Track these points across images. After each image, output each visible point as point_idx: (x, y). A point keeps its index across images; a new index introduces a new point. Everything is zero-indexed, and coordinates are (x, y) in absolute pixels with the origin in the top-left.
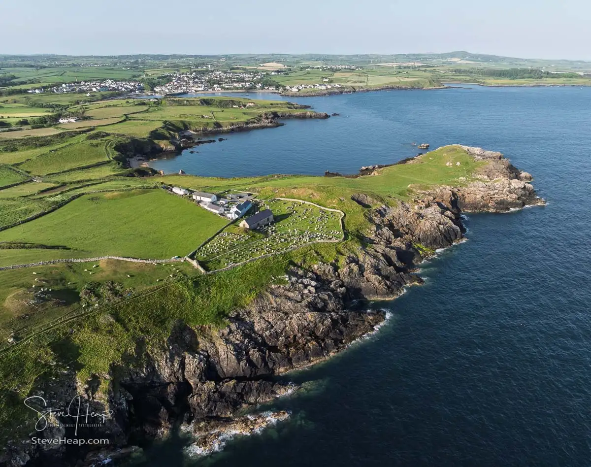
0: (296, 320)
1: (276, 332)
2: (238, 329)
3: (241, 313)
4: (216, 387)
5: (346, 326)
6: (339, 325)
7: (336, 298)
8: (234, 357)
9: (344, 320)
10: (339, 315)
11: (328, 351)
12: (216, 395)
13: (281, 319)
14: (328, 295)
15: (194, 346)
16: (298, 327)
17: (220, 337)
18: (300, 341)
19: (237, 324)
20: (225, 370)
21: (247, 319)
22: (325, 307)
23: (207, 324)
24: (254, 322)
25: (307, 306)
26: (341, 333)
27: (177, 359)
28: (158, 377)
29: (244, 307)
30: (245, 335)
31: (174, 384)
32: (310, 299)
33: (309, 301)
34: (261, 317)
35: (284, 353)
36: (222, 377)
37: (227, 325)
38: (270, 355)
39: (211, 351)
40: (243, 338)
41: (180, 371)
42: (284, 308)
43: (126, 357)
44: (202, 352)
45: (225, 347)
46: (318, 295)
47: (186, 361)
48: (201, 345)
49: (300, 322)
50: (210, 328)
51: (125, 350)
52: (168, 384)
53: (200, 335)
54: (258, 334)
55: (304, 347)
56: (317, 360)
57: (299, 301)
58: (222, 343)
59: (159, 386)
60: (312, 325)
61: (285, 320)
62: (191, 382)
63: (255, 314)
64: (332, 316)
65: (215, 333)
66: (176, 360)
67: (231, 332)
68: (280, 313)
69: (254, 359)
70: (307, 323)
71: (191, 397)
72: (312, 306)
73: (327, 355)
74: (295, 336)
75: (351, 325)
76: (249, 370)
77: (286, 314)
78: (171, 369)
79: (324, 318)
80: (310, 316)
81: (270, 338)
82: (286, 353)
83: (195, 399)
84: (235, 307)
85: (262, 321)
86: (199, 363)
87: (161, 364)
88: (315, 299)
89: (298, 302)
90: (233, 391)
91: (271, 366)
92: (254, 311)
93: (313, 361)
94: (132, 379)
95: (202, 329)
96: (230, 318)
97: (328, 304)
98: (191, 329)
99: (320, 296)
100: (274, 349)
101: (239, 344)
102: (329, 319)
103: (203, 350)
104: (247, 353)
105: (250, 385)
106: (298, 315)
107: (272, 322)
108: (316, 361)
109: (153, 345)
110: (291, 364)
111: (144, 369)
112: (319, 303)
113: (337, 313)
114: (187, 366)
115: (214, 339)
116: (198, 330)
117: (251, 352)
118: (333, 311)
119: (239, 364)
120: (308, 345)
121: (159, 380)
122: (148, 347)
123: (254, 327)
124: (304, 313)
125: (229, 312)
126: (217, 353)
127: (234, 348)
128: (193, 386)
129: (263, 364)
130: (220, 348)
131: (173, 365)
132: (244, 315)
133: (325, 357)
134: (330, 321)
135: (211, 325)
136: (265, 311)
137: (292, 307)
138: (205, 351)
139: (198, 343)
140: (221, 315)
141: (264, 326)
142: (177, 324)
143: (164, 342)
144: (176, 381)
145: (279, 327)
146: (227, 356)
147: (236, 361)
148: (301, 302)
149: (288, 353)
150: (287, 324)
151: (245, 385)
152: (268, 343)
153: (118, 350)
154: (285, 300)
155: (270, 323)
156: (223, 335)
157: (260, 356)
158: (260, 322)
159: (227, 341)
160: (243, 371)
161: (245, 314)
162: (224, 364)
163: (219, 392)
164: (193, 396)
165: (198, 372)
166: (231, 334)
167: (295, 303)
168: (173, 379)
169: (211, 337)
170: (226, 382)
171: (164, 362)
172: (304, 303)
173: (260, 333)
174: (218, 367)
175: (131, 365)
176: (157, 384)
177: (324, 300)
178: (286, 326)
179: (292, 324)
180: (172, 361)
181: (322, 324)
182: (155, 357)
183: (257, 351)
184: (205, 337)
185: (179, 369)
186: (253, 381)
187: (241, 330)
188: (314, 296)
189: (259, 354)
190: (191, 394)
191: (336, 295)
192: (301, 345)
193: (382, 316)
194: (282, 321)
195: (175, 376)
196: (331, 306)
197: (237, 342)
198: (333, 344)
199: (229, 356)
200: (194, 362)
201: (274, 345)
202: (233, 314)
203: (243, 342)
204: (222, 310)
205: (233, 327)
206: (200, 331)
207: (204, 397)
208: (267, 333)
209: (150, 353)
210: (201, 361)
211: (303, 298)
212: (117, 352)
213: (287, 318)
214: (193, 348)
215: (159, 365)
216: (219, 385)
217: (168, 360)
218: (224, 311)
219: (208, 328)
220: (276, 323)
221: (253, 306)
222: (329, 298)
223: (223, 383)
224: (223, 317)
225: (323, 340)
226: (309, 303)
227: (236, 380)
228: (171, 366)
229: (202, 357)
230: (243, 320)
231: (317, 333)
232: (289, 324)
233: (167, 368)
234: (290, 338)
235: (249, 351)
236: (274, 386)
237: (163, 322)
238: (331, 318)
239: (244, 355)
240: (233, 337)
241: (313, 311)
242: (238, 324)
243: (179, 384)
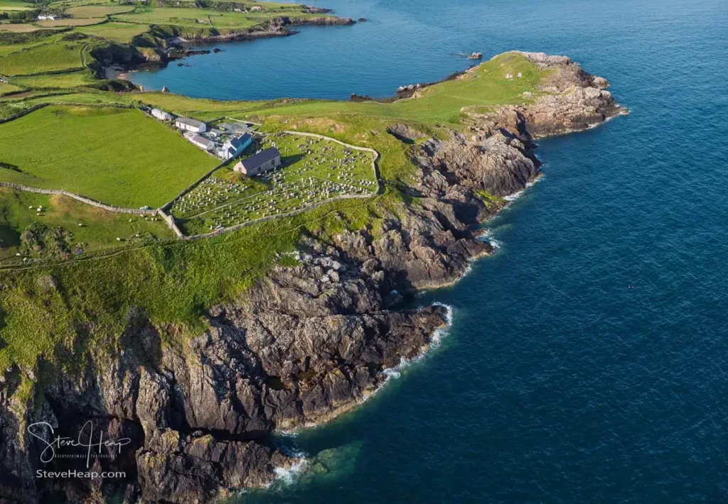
0: (311, 329)
1: (280, 350)
2: (221, 338)
3: (228, 311)
4: (180, 444)
5: (386, 339)
6: (375, 337)
7: (370, 290)
8: (211, 389)
9: (384, 328)
10: (374, 318)
11: (359, 388)
12: (179, 460)
13: (288, 327)
14: (359, 284)
15: (156, 358)
16: (314, 341)
17: (195, 349)
18: (316, 369)
19: (220, 329)
20: (196, 413)
21: (235, 322)
22: (354, 307)
23: (176, 322)
24: (246, 329)
25: (328, 305)
26: (380, 350)
27: (129, 375)
28: (98, 399)
29: (233, 301)
30: (232, 353)
31: (118, 421)
32: (332, 292)
33: (330, 295)
34: (257, 320)
35: (290, 390)
36: (191, 425)
37: (205, 329)
38: (268, 393)
39: (179, 373)
40: (227, 356)
41: (130, 399)
42: (292, 307)
43: (60, 351)
44: (165, 372)
45: (200, 368)
46: (344, 285)
47: (140, 382)
48: (165, 359)
49: (316, 333)
50: (180, 330)
51: (61, 339)
52: (111, 417)
53: (166, 340)
54: (251, 351)
55: (322, 380)
56: (342, 405)
57: (315, 295)
58: (197, 361)
59: (98, 417)
60: (334, 338)
61: (294, 329)
62: (144, 424)
63: (249, 316)
64: (364, 322)
65: (187, 341)
66: (127, 377)
67: (210, 342)
68: (286, 316)
69: (243, 399)
70: (327, 335)
71: (141, 454)
72: (335, 305)
73: (359, 396)
74: (308, 359)
75: (394, 337)
76: (234, 418)
77: (295, 317)
78: (118, 392)
79: (353, 326)
80: (333, 322)
81: (270, 361)
82: (293, 390)
83: (146, 459)
84: (219, 299)
85: (259, 329)
86: (159, 392)
87: (105, 378)
88: (338, 292)
89: (314, 297)
90: (206, 456)
91: (268, 413)
92: (247, 308)
93: (336, 408)
94: (61, 390)
95: (169, 331)
96: (212, 318)
97: (358, 300)
98: (154, 327)
99: (346, 287)
100: (274, 382)
101: (222, 366)
102: (360, 328)
103: (166, 369)
104: (233, 386)
105: (233, 449)
106: (313, 319)
107: (274, 332)
108: (341, 409)
109: (98, 342)
110: (301, 412)
111: (81, 380)
112: (345, 299)
113: (371, 315)
114: (141, 392)
115: (185, 352)
116: (163, 331)
117: (238, 385)
118: (367, 312)
119: (220, 405)
120: (329, 377)
121: (100, 406)
122: (91, 344)
123: (245, 339)
124: (322, 317)
125: (211, 308)
126: (187, 377)
127: (214, 373)
128: (146, 432)
129: (256, 411)
130: (192, 370)
131: (121, 384)
132: (232, 314)
133: (355, 398)
134: (362, 330)
135: (182, 326)
136: (263, 311)
137: (303, 306)
138: (170, 371)
139: (160, 355)
140: (199, 310)
141: (261, 337)
142: (136, 315)
143: (114, 340)
144: (123, 416)
145: (283, 341)
146: (202, 387)
147: (215, 399)
148: (317, 297)
149: (297, 392)
150: (297, 337)
151: (226, 448)
152: (267, 370)
153: (53, 336)
154: (294, 294)
155: (269, 332)
156: (199, 346)
157: (253, 393)
158: (255, 330)
159: (204, 359)
160: (225, 420)
161: (234, 312)
162: (196, 400)
163: (185, 456)
164: (144, 452)
165: (156, 408)
166: (211, 347)
167: (309, 298)
168: (119, 412)
169: (181, 346)
170: (198, 436)
171: (110, 376)
172: (323, 299)
173: (254, 349)
174: (187, 406)
175: (65, 368)
176: (95, 413)
177: (352, 295)
178: (294, 341)
179: (304, 336)
180: (121, 378)
181: (350, 336)
182: (98, 363)
183: (249, 384)
184: (172, 346)
185: (129, 395)
186: (239, 443)
187: (226, 341)
188: (337, 287)
189: (251, 390)
190: (142, 448)
191: (369, 284)
192: (317, 375)
193: (440, 315)
194: (288, 329)
195: (122, 407)
196: (363, 304)
197: (219, 362)
198: (368, 373)
199: (205, 387)
200: (152, 387)
201: (274, 374)
202: (215, 312)
203: (227, 364)
204: (200, 303)
205: (215, 333)
206: (166, 334)
207: (160, 459)
208: (264, 350)
209: (93, 354)
210: (162, 388)
211: (320, 290)
212: (50, 339)
213: (297, 324)
214: (153, 363)
215: (102, 380)
216: (186, 440)
217: (116, 374)
218: (203, 303)
219: (177, 329)
220: (280, 334)
221: (247, 300)
222: (359, 290)
223: (192, 437)
224: (200, 315)
225: (352, 367)
226: (331, 299)
227: (213, 435)
228: (119, 386)
229: (164, 380)
230: (230, 323)
231: (342, 355)
232: (299, 336)
233: (112, 387)
234: (300, 361)
235: (236, 382)
236: (273, 456)
237: (117, 306)
238: (364, 326)
239: (228, 389)
240: (213, 352)
241: (335, 314)
242: (223, 329)
243: (126, 422)
